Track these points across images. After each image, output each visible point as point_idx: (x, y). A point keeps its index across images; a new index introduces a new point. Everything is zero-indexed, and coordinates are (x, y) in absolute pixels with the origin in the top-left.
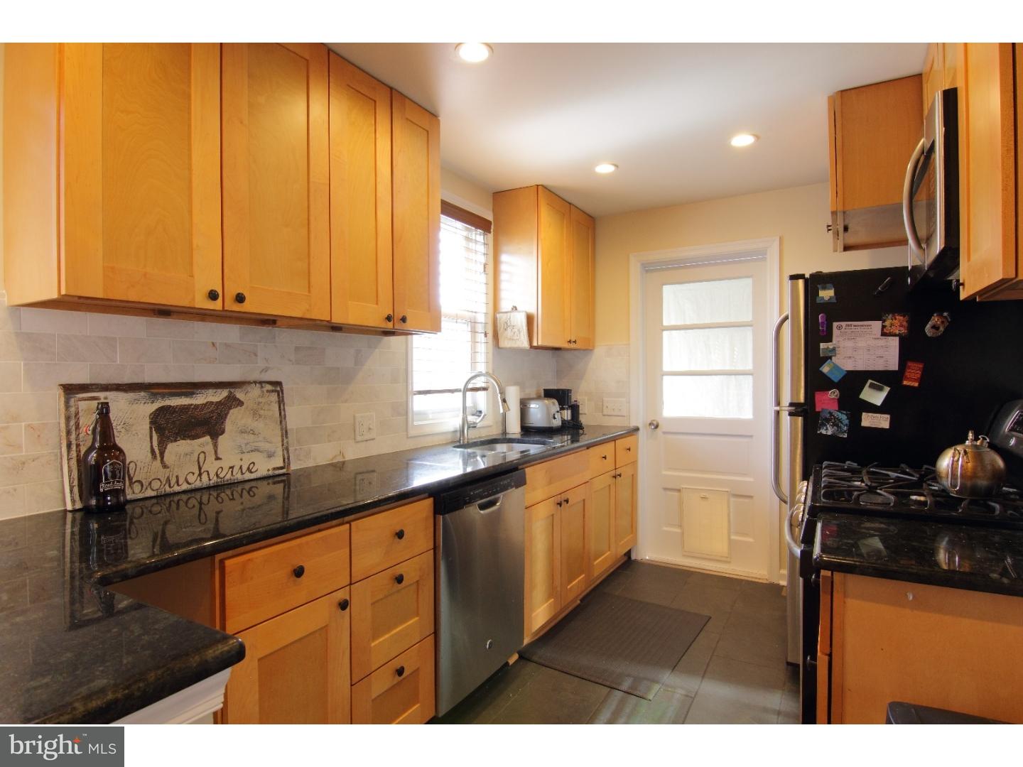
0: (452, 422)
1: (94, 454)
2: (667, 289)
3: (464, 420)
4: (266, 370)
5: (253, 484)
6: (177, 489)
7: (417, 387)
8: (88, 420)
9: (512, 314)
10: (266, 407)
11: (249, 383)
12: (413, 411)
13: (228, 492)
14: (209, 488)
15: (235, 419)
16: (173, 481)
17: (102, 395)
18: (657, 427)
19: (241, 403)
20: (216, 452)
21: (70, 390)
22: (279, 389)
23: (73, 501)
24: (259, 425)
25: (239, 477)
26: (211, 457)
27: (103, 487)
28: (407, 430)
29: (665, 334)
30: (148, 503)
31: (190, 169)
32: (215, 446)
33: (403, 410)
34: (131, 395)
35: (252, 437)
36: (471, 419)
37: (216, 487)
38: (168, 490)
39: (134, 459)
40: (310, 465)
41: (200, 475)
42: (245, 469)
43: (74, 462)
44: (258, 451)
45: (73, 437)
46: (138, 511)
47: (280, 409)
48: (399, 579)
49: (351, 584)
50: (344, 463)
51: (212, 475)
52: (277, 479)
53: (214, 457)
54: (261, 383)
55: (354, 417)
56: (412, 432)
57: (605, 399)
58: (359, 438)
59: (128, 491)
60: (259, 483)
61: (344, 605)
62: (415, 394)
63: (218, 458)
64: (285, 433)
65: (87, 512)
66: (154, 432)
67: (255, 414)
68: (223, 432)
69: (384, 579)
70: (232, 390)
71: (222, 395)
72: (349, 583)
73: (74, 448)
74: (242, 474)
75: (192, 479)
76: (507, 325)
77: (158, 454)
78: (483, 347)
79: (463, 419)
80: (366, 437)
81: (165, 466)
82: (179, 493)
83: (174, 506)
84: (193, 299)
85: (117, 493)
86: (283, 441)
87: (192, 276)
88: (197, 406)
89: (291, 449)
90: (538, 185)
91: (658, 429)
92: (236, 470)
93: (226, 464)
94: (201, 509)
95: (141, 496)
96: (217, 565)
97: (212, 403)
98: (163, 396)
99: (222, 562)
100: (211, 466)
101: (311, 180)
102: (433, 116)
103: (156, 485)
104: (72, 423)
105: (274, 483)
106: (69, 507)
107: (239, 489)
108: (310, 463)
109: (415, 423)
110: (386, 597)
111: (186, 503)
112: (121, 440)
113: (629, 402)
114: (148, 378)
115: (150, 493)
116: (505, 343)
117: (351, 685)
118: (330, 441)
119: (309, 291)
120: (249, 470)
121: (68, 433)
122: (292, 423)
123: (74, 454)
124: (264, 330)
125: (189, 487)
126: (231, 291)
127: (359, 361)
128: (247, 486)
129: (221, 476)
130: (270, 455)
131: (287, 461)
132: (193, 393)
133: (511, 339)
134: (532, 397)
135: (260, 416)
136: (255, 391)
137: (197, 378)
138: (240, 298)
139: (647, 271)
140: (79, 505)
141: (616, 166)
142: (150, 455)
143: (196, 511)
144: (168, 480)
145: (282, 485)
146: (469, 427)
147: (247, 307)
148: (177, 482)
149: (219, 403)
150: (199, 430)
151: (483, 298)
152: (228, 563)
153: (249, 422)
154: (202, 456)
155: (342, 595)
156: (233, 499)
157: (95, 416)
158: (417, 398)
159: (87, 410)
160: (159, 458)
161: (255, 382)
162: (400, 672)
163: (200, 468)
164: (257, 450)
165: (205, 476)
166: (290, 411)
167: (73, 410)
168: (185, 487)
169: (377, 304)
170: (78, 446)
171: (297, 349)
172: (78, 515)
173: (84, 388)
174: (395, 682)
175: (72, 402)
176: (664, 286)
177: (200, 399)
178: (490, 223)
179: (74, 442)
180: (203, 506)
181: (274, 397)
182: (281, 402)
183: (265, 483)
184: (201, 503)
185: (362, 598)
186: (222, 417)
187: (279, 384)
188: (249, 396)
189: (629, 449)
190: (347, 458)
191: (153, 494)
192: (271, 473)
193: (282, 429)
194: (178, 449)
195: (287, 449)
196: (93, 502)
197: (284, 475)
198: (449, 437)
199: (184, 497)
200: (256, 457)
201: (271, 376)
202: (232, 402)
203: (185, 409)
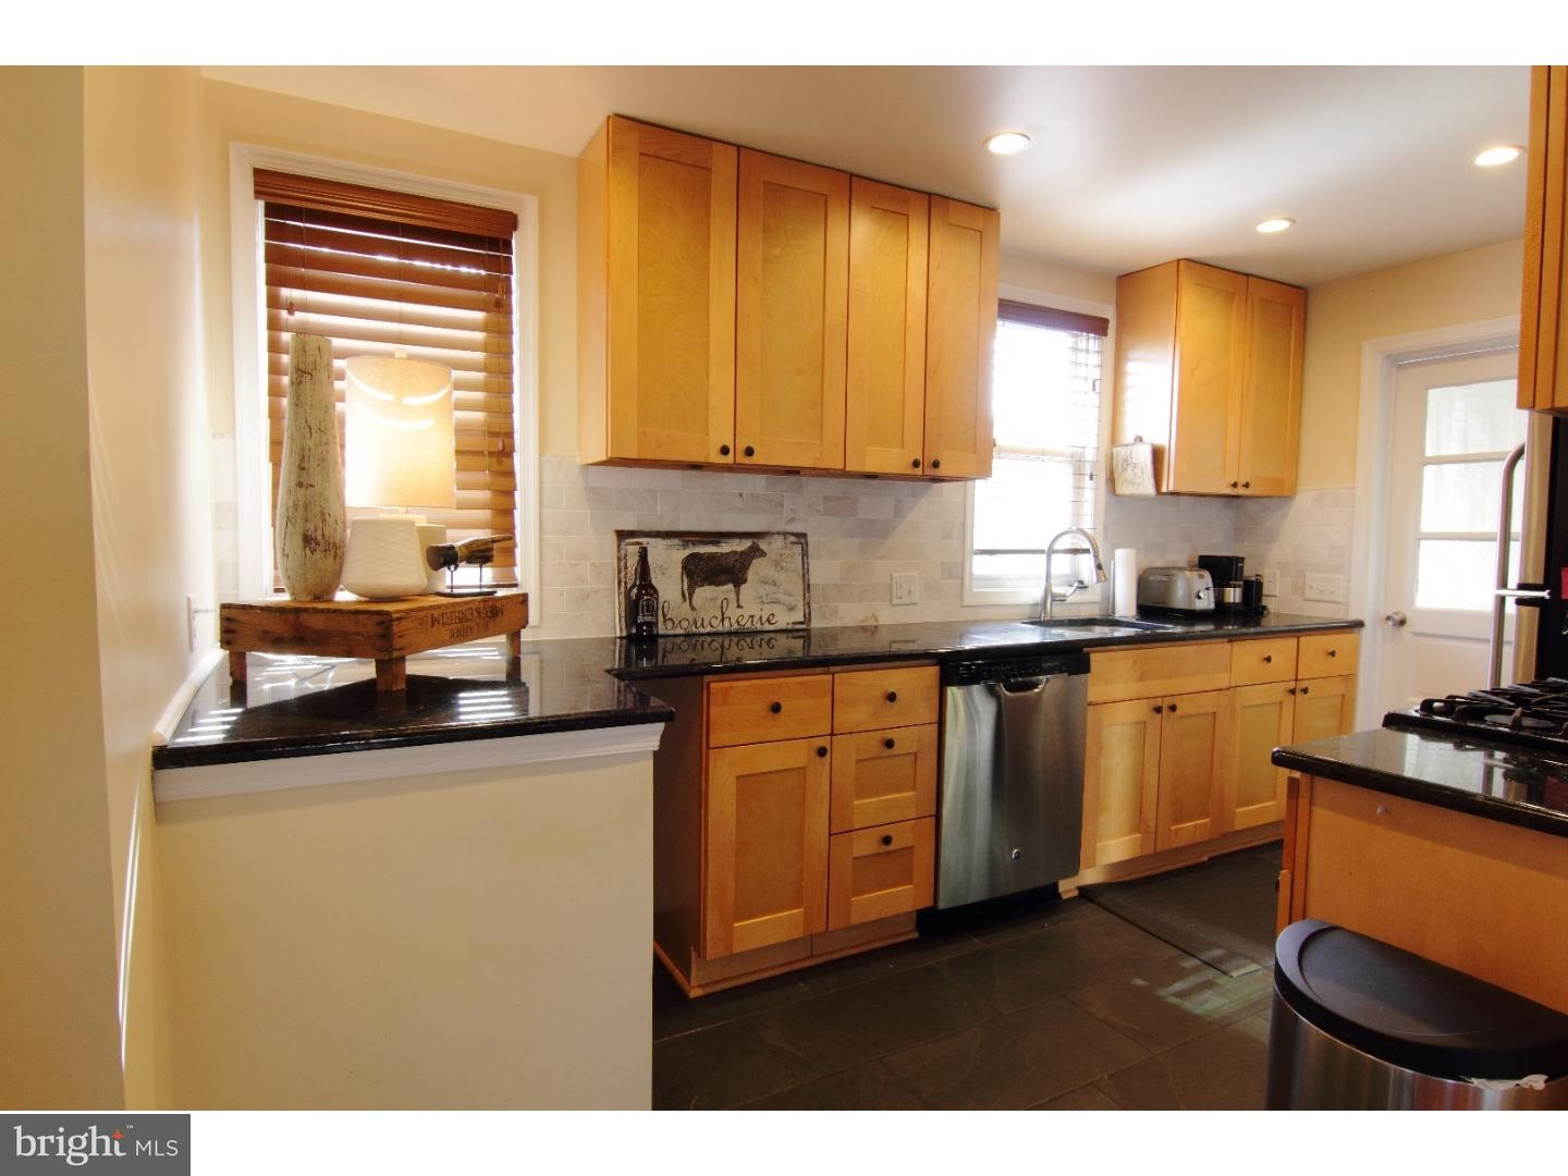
0: (1033, 593)
1: (635, 591)
2: (1434, 395)
3: (1047, 590)
4: (792, 521)
5: (772, 635)
6: (702, 630)
7: (977, 546)
8: (633, 561)
9: (1134, 447)
10: (789, 559)
11: (773, 534)
12: (971, 574)
13: (749, 640)
14: (730, 633)
15: (757, 569)
16: (699, 623)
17: (644, 540)
18: (1402, 623)
19: (763, 554)
20: (738, 601)
21: (622, 535)
22: (803, 541)
23: (621, 630)
24: (780, 577)
25: (759, 626)
26: (733, 605)
27: (640, 619)
28: (962, 596)
29: (1429, 470)
30: (678, 640)
31: (708, 336)
32: (738, 594)
33: (957, 572)
34: (668, 542)
35: (773, 588)
36: (1057, 590)
37: (736, 633)
38: (694, 630)
39: (668, 599)
40: (839, 625)
41: (723, 620)
42: (764, 619)
43: (622, 596)
44: (779, 603)
45: (623, 574)
46: (669, 646)
47: (803, 562)
48: (889, 744)
49: (832, 734)
50: (876, 627)
51: (733, 621)
52: (797, 634)
53: (736, 605)
54: (785, 534)
55: (891, 576)
56: (968, 601)
57: (1308, 574)
58: (896, 601)
59: (660, 625)
60: (778, 636)
61: (822, 752)
62: (975, 554)
63: (739, 606)
64: (807, 587)
65: (630, 639)
66: (685, 578)
67: (777, 564)
68: (745, 581)
69: (873, 740)
70: (756, 540)
71: (744, 545)
72: (829, 732)
73: (623, 584)
74: (762, 624)
75: (715, 623)
76: (1126, 463)
77: (688, 596)
78: (1091, 493)
79: (1046, 588)
80: (905, 600)
81: (693, 608)
82: (703, 634)
83: (699, 646)
84: (708, 455)
85: (651, 625)
86: (804, 595)
87: (707, 434)
88: (722, 554)
89: (813, 606)
90: (1179, 260)
91: (1405, 628)
92: (755, 620)
93: (746, 612)
94: (722, 652)
95: (672, 632)
96: (705, 686)
97: (735, 553)
98: (694, 544)
99: (708, 684)
100: (733, 612)
101: (827, 321)
102: (990, 210)
103: (685, 624)
104: (622, 563)
105: (794, 638)
106: (618, 635)
107: (758, 638)
108: (838, 623)
109: (975, 590)
110: (874, 759)
111: (710, 644)
112: (656, 580)
113: (1349, 581)
114: (682, 527)
115: (679, 631)
116: (1124, 489)
117: (830, 835)
118: (860, 601)
119: (822, 440)
120: (768, 621)
121: (619, 572)
122: (815, 578)
123: (623, 589)
124: (792, 479)
125: (713, 630)
126: (742, 445)
127: (899, 512)
128: (766, 637)
129: (742, 623)
130: (791, 609)
131: (808, 617)
132: (719, 542)
133: (1132, 483)
134: (1179, 565)
135: (782, 568)
136: (778, 542)
137: (725, 528)
138: (749, 452)
139: (1400, 367)
140: (624, 634)
141: (1293, 221)
142: (680, 597)
143: (719, 652)
144: (695, 622)
145: (801, 641)
146: (1053, 600)
147: (756, 459)
148: (702, 624)
149: (743, 553)
150: (723, 577)
151: (1093, 428)
152: (712, 685)
153: (771, 573)
154: (725, 602)
155: (820, 742)
156: (753, 648)
157: (637, 558)
158: (976, 559)
159: (632, 552)
160: (688, 600)
161: (778, 533)
162: (887, 840)
163: (723, 614)
164: (777, 602)
165: (726, 622)
166: (813, 564)
167: (623, 552)
168: (708, 629)
169: (903, 448)
170: (626, 583)
171: (825, 498)
172: (624, 641)
173: (632, 534)
174: (881, 851)
175: (622, 546)
176: (1431, 391)
177: (726, 548)
178: (1105, 322)
179: (623, 580)
180: (725, 651)
181: (798, 549)
182: (805, 554)
183: (784, 635)
184: (722, 646)
185: (845, 752)
186: (745, 567)
187: (804, 535)
188: (770, 547)
189: (1333, 654)
190: (881, 622)
191: (682, 632)
192: (790, 627)
193: (804, 582)
194: (704, 593)
195: (809, 604)
196: (634, 631)
197: (803, 630)
198: (1027, 611)
199: (709, 639)
200: (776, 609)
201: (797, 528)
202: (755, 552)
203: (712, 556)
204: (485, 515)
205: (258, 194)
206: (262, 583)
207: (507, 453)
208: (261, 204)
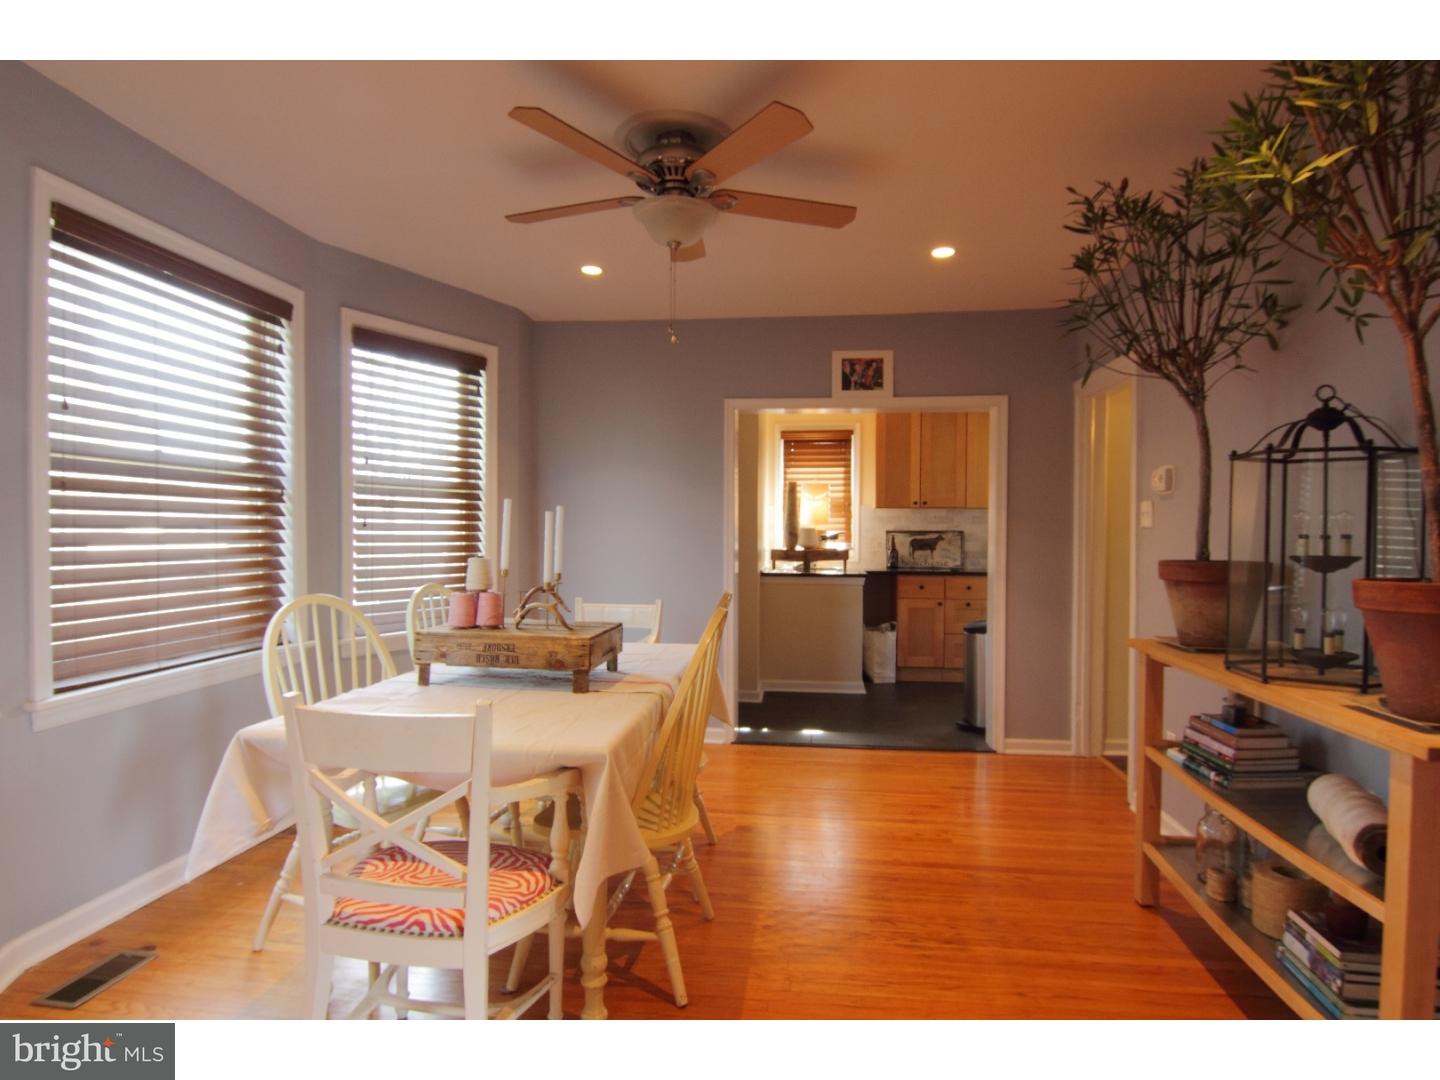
1: (891, 552)
4: (957, 527)
8: (891, 542)
10: (955, 541)
11: (949, 532)
15: (941, 545)
16: (916, 564)
17: (895, 534)
19: (943, 539)
20: (932, 556)
21: (888, 532)
22: (962, 534)
24: (951, 548)
25: (941, 567)
26: (930, 558)
30: (907, 569)
32: (932, 554)
34: (904, 535)
35: (948, 552)
38: (913, 566)
39: (903, 555)
41: (926, 563)
42: (943, 564)
47: (962, 543)
48: (968, 605)
49: (945, 598)
51: (930, 564)
54: (954, 532)
59: (901, 564)
61: (940, 604)
63: (933, 558)
66: (910, 548)
67: (950, 543)
68: (935, 549)
70: (940, 534)
71: (936, 536)
74: (943, 566)
75: (923, 564)
77: (911, 554)
81: (913, 558)
82: (918, 568)
86: (962, 556)
88: (926, 539)
89: (965, 560)
92: (940, 564)
93: (935, 561)
97: (932, 539)
98: (915, 535)
100: (930, 561)
103: (910, 564)
112: (900, 548)
114: (910, 529)
117: (944, 634)
120: (946, 564)
121: (887, 544)
122: (966, 549)
123: (887, 552)
125: (921, 566)
129: (934, 565)
130: (955, 560)
131: (963, 564)
132: (925, 535)
135: (952, 545)
136: (950, 535)
137: (928, 529)
142: (909, 554)
144: (914, 563)
149: (935, 539)
150: (927, 548)
152: (899, 578)
153: (947, 547)
154: (927, 556)
155: (940, 601)
157: (892, 540)
159: (890, 538)
160: (911, 556)
161: (951, 532)
163: (926, 561)
164: (950, 558)
166: (966, 543)
167: (887, 539)
171: (973, 517)
173: (890, 532)
175: (887, 536)
177: (927, 537)
181: (959, 538)
182: (963, 540)
186: (936, 544)
187: (962, 532)
188: (947, 537)
192: (954, 567)
193: (962, 551)
194: (918, 553)
197: (960, 568)
200: (949, 560)
201: (959, 529)
202: (940, 538)
203: (922, 540)
204: (843, 526)
205: (782, 437)
206: (781, 545)
207: (850, 505)
208: (782, 441)
